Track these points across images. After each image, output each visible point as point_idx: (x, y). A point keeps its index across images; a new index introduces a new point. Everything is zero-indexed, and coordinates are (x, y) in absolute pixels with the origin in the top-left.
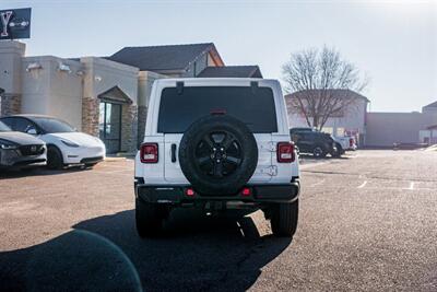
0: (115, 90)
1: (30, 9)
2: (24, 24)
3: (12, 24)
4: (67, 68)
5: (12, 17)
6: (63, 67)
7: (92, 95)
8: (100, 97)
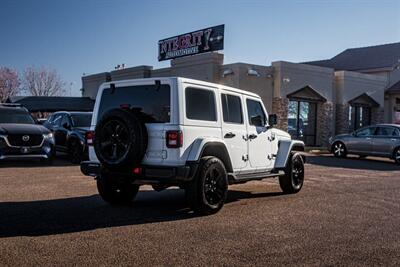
0: (307, 89)
1: (223, 26)
2: (219, 38)
3: (211, 39)
4: (255, 73)
5: (212, 32)
6: (251, 71)
7: (280, 95)
8: (288, 96)
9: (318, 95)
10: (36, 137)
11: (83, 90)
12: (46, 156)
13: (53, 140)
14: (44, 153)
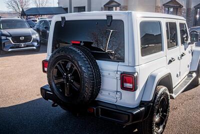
9: (179, 4)
10: (28, 38)
11: (58, 3)
12: (35, 48)
13: (38, 38)
14: (34, 46)
